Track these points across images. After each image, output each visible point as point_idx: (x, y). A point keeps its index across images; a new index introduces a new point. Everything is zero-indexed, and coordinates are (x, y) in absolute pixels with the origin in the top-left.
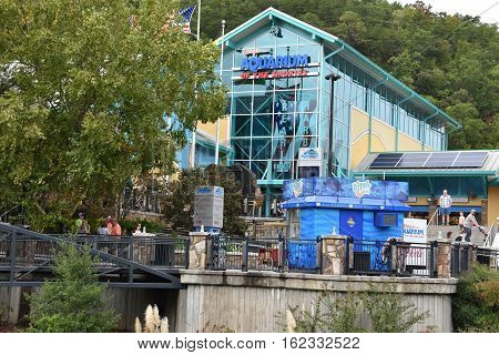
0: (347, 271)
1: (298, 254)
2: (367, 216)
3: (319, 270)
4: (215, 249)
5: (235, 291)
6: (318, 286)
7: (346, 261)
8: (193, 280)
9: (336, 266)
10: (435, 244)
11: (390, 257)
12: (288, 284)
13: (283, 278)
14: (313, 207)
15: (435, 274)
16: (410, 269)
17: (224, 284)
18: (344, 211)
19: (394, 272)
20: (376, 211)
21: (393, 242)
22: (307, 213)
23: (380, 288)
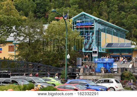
0: (105, 73)
1: (97, 70)
2: (107, 64)
3: (101, 73)
4: (84, 70)
5: (88, 76)
6: (101, 75)
7: (105, 71)
8: (81, 74)
9: (103, 72)
10: (118, 68)
11: (111, 70)
12: (96, 75)
13: (95, 74)
14: (99, 63)
15: (118, 73)
16: (114, 72)
17: (86, 75)
18: (104, 63)
19: (112, 73)
20: (109, 63)
21: (112, 68)
22: (98, 64)
23: (110, 75)
